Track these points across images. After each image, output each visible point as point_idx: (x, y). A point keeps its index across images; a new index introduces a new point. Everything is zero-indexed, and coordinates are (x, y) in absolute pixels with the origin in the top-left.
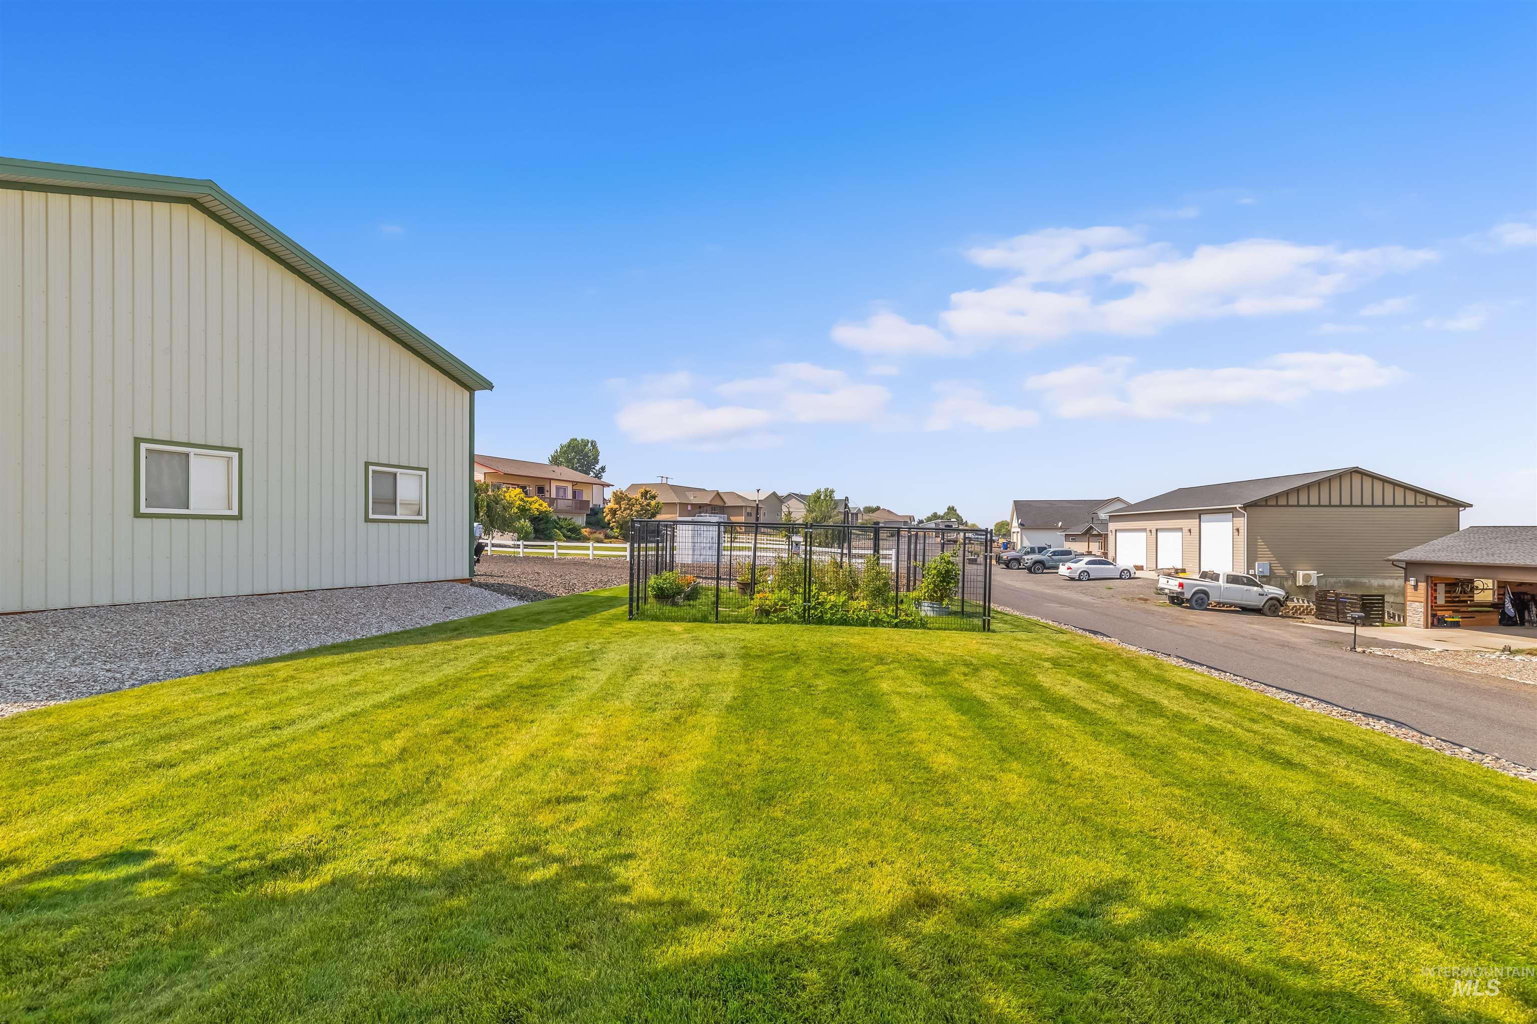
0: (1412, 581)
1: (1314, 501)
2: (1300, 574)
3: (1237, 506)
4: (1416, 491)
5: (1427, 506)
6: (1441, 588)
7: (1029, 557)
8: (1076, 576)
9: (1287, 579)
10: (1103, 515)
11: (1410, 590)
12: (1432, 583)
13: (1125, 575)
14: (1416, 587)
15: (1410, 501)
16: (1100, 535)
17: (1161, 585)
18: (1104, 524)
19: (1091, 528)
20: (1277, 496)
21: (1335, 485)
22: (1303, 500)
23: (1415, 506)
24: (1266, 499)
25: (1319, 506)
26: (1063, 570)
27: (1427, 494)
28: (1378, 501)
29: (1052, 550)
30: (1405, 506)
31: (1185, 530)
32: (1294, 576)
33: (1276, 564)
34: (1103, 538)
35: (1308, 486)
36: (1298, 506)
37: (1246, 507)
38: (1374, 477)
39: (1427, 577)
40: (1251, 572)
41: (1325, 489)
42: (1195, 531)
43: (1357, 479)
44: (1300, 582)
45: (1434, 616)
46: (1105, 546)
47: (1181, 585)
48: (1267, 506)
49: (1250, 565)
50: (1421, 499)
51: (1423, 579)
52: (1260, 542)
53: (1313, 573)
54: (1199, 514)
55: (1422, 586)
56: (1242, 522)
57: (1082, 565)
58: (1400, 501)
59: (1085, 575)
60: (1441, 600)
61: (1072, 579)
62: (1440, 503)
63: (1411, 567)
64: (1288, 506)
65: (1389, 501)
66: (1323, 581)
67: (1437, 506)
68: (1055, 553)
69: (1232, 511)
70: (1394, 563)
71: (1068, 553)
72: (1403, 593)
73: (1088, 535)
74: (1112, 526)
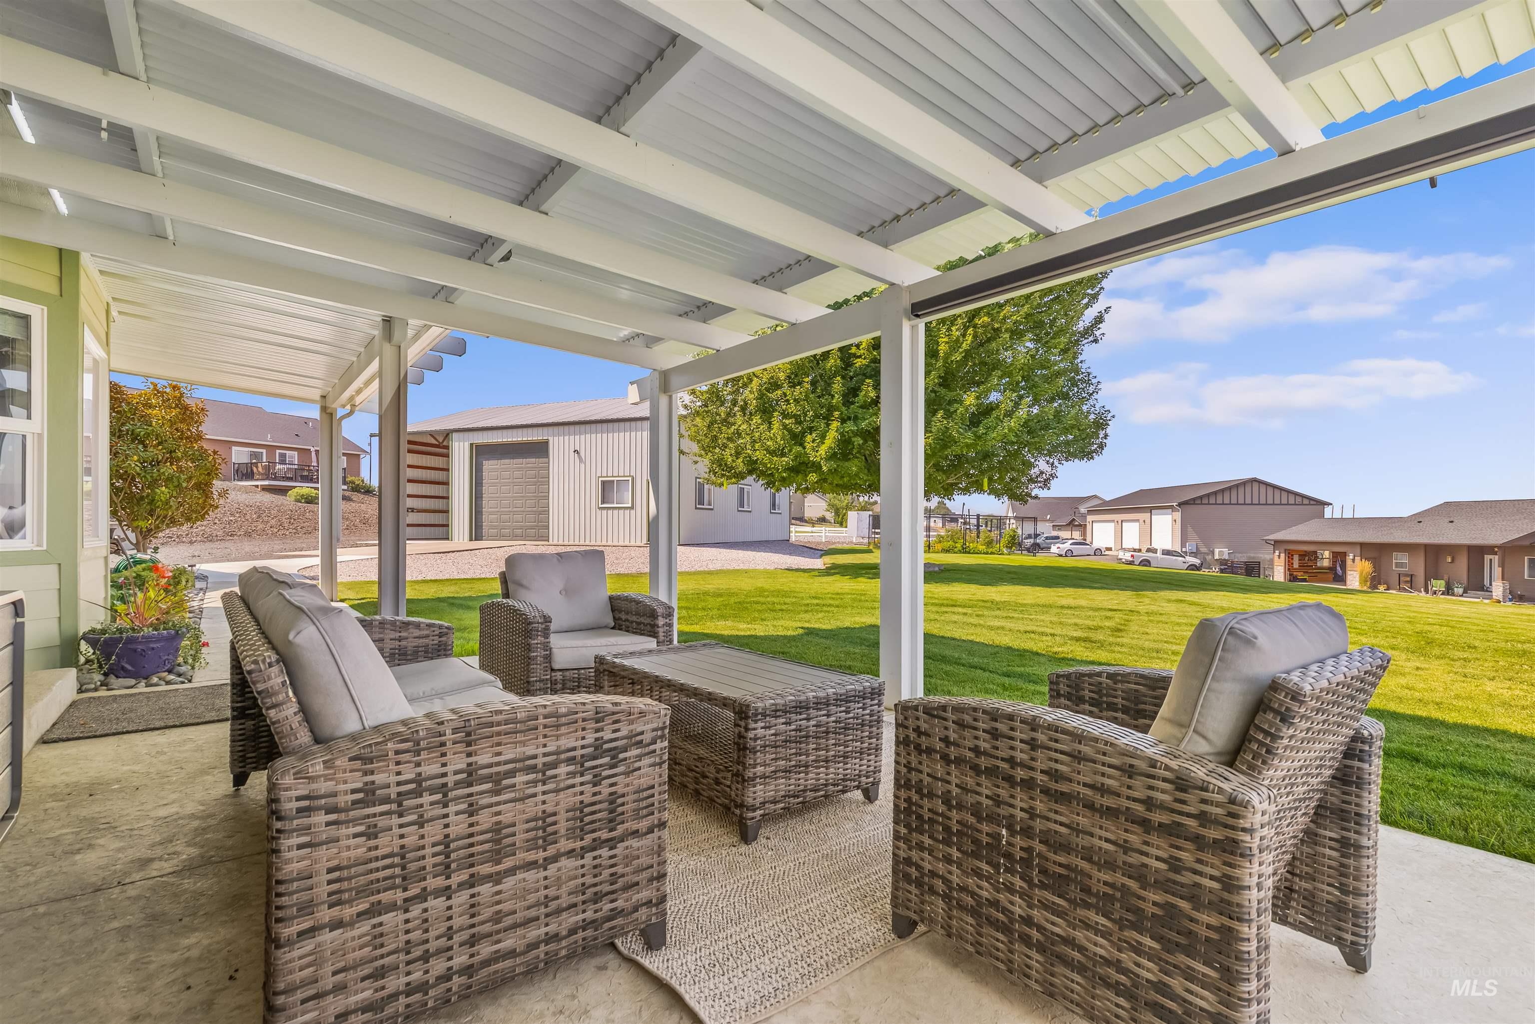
0: (1277, 553)
1: (1227, 501)
2: (1217, 551)
3: (1174, 504)
4: (1296, 494)
5: (1302, 504)
6: (1296, 558)
7: (1028, 541)
8: (1063, 553)
9: (1208, 554)
10: (1083, 510)
11: (1276, 558)
12: (1290, 555)
13: (1098, 552)
14: (1279, 556)
15: (1292, 501)
16: (1080, 525)
17: (1120, 557)
18: (1084, 516)
19: (1074, 520)
20: (1201, 497)
21: (1241, 490)
22: (1219, 501)
23: (1295, 504)
24: (1194, 499)
25: (1230, 504)
26: (1054, 549)
27: (1303, 496)
28: (1270, 501)
29: (1045, 535)
30: (1288, 504)
31: (1141, 521)
32: (1213, 552)
33: (1201, 545)
34: (1082, 527)
35: (1223, 491)
36: (1216, 504)
37: (1180, 505)
38: (1267, 485)
39: (1285, 550)
40: (1184, 550)
41: (1234, 493)
42: (1148, 521)
43: (1256, 485)
44: (1217, 557)
45: (1291, 575)
46: (1084, 534)
47: (1132, 556)
48: (1194, 504)
49: (1183, 545)
50: (1299, 499)
51: (1283, 551)
52: (1190, 529)
53: (1226, 550)
54: (1150, 510)
55: (1283, 555)
56: (1178, 515)
57: (1067, 546)
58: (1284, 501)
59: (1069, 554)
60: (1296, 565)
61: (1061, 556)
62: (1312, 502)
63: (1277, 543)
64: (1209, 504)
65: (1277, 501)
66: (1233, 556)
67: (1309, 504)
68: (1047, 538)
69: (1171, 507)
70: (1267, 541)
71: (1057, 538)
72: (1272, 561)
73: (1071, 525)
74: (1090, 518)
